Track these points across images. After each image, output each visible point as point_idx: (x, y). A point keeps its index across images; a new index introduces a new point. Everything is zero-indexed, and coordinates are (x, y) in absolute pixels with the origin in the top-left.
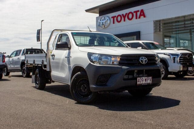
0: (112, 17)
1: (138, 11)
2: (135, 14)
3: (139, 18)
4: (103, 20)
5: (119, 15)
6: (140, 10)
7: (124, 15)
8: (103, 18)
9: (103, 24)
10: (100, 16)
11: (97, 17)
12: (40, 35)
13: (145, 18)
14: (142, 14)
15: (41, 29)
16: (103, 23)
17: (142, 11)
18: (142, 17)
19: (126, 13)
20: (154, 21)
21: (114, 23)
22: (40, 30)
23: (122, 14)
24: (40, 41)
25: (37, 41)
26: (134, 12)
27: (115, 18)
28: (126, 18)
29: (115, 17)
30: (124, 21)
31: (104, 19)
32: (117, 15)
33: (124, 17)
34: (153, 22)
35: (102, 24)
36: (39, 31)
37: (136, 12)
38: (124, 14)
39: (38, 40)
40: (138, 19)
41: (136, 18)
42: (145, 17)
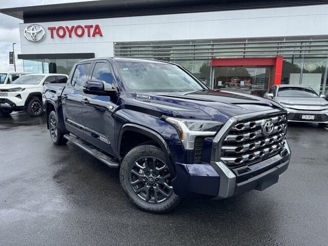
0: (49, 29)
1: (92, 26)
2: (86, 30)
3: (94, 36)
4: (33, 30)
5: (61, 28)
6: (94, 26)
7: (70, 29)
8: (33, 27)
10: (25, 22)
11: (19, 24)
13: (102, 38)
14: (97, 31)
16: (33, 34)
17: (97, 27)
18: (98, 36)
19: (72, 25)
20: (114, 43)
21: (52, 37)
26: (86, 27)
28: (73, 34)
29: (55, 28)
30: (70, 36)
32: (57, 27)
33: (70, 32)
37: (89, 27)
40: (92, 38)
41: (89, 36)
42: (101, 36)
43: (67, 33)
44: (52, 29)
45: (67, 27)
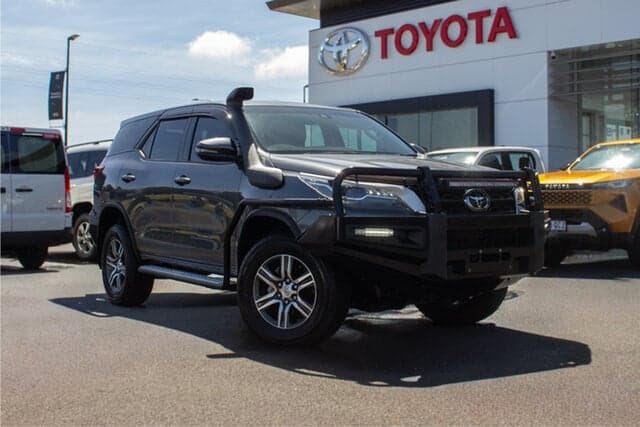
0: (377, 34)
1: (488, 13)
2: (472, 24)
3: (492, 38)
4: (339, 44)
5: (407, 27)
6: (494, 11)
7: (430, 27)
8: (340, 35)
9: (339, 59)
11: (311, 31)
12: (62, 95)
13: (514, 41)
14: (502, 24)
15: (67, 69)
16: (339, 53)
17: (503, 13)
18: (503, 37)
19: (438, 18)
20: (549, 52)
21: (384, 55)
22: (62, 74)
23: (421, 21)
24: (60, 117)
25: (51, 117)
26: (471, 16)
27: (391, 39)
28: (438, 39)
29: (391, 31)
30: (430, 48)
31: (343, 41)
32: (397, 27)
33: (430, 35)
34: (545, 55)
35: (335, 56)
36: (58, 76)
37: (479, 17)
38: (430, 23)
39: (55, 114)
40: (487, 46)
41: (479, 40)
42: (513, 35)
43: (423, 40)
44: (383, 34)
45: (423, 25)
